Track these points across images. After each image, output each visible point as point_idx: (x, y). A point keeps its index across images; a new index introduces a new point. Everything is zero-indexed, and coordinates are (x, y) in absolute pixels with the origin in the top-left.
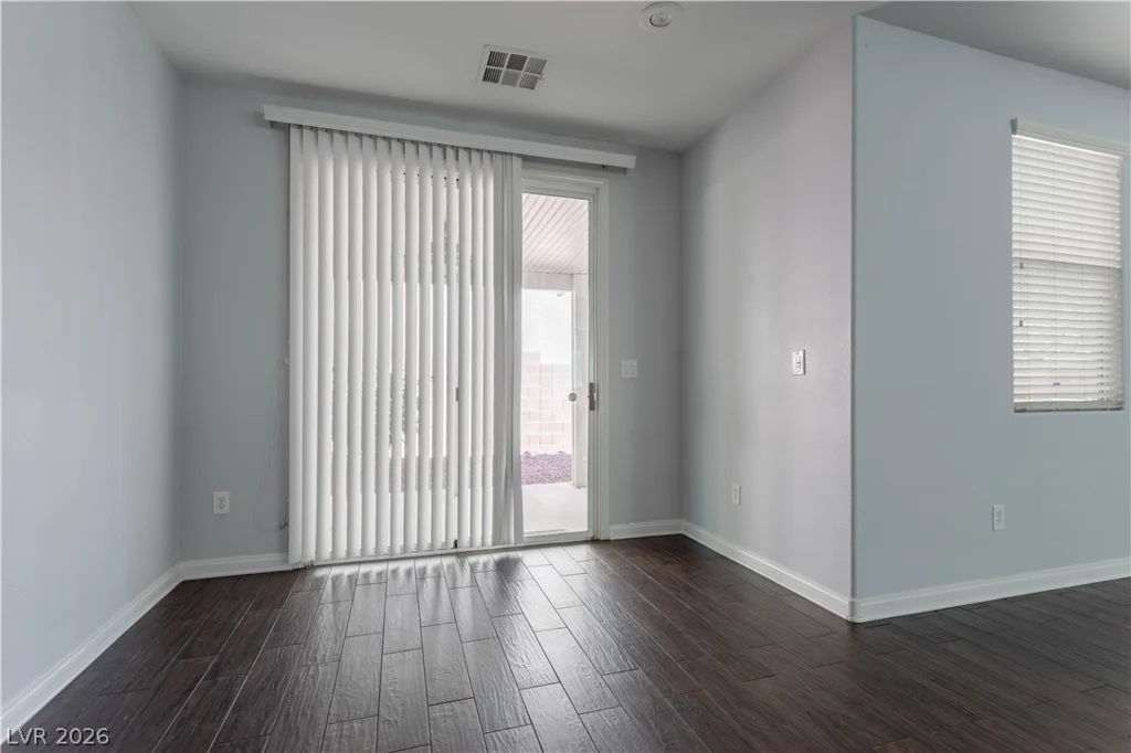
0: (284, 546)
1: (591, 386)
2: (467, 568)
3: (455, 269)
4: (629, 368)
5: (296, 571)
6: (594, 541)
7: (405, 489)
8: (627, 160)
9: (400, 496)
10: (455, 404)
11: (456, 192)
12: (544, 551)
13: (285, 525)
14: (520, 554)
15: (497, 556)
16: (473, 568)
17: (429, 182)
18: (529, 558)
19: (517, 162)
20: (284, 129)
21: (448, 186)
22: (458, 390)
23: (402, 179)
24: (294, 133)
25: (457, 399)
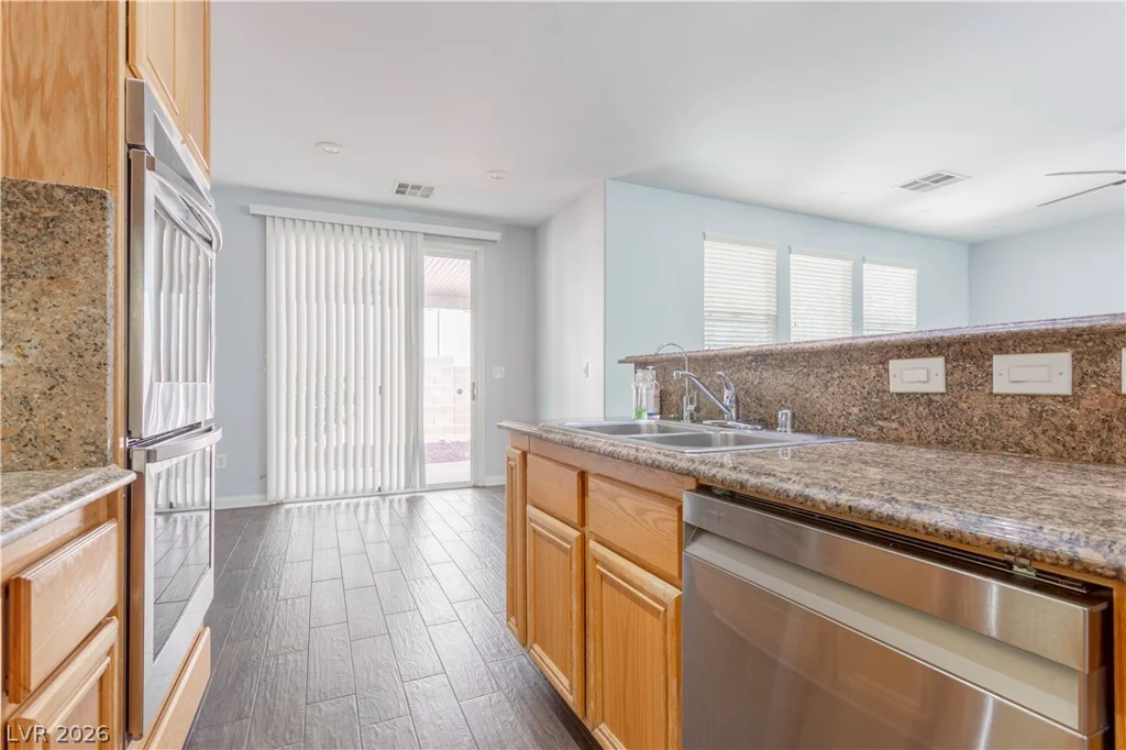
0: (264, 490)
1: (473, 385)
2: (388, 502)
3: (378, 299)
4: (499, 373)
5: (271, 506)
6: (475, 487)
7: (346, 468)
8: (496, 236)
9: (342, 472)
10: (378, 397)
11: (378, 255)
12: (440, 492)
13: (264, 476)
14: (423, 494)
15: (407, 496)
16: (391, 502)
17: (360, 249)
18: (429, 497)
19: (421, 237)
20: (263, 218)
21: (373, 251)
22: (381, 388)
23: (341, 247)
24: (269, 222)
25: (380, 393)
